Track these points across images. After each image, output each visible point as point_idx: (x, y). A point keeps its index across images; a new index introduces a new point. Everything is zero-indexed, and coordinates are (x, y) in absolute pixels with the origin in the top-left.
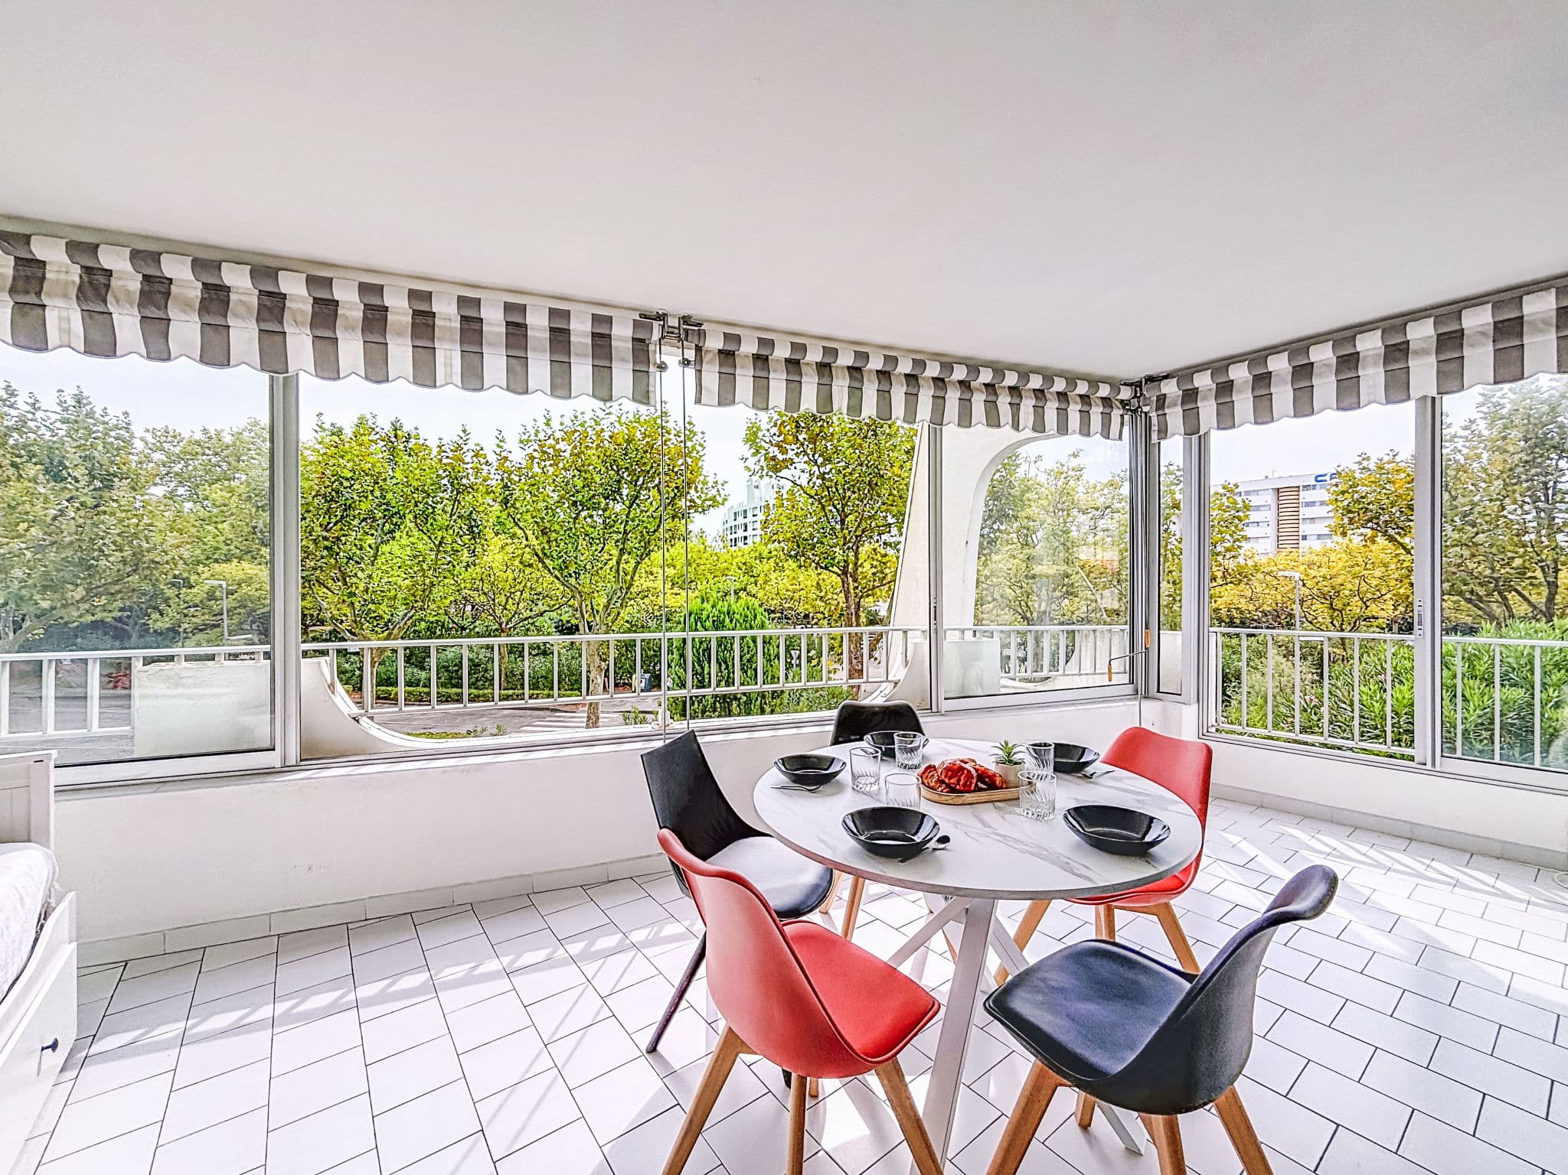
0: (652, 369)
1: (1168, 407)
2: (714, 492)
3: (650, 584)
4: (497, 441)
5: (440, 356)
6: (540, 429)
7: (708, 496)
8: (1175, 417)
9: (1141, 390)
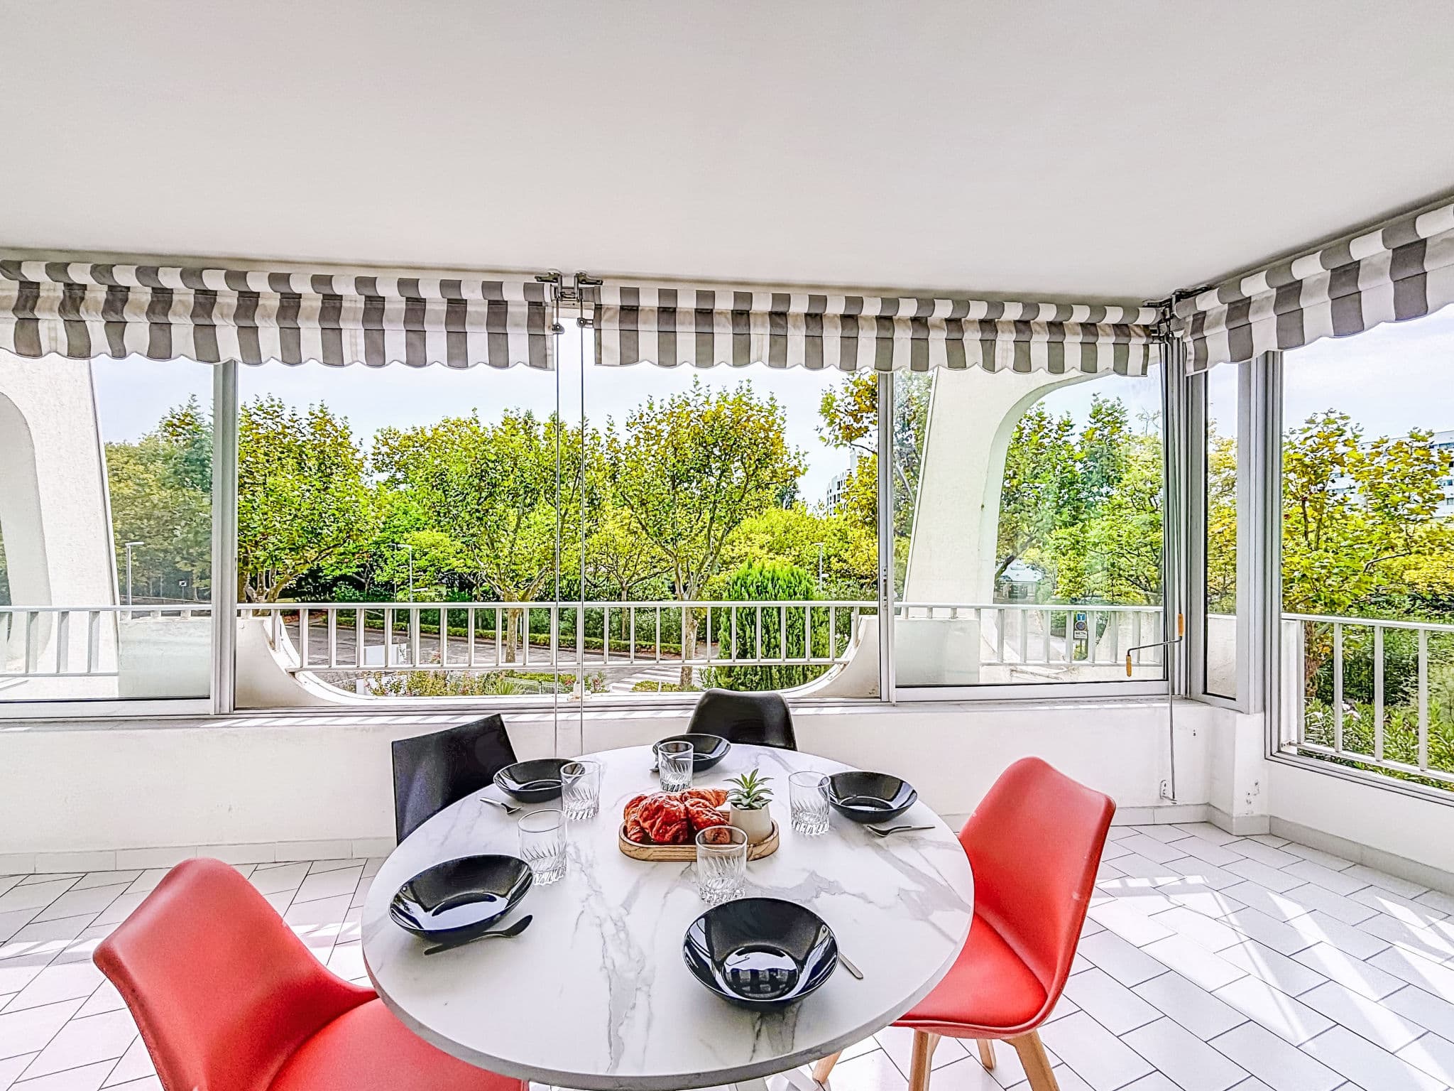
0: (548, 332)
1: (1208, 328)
8: (1218, 339)
9: (1171, 311)
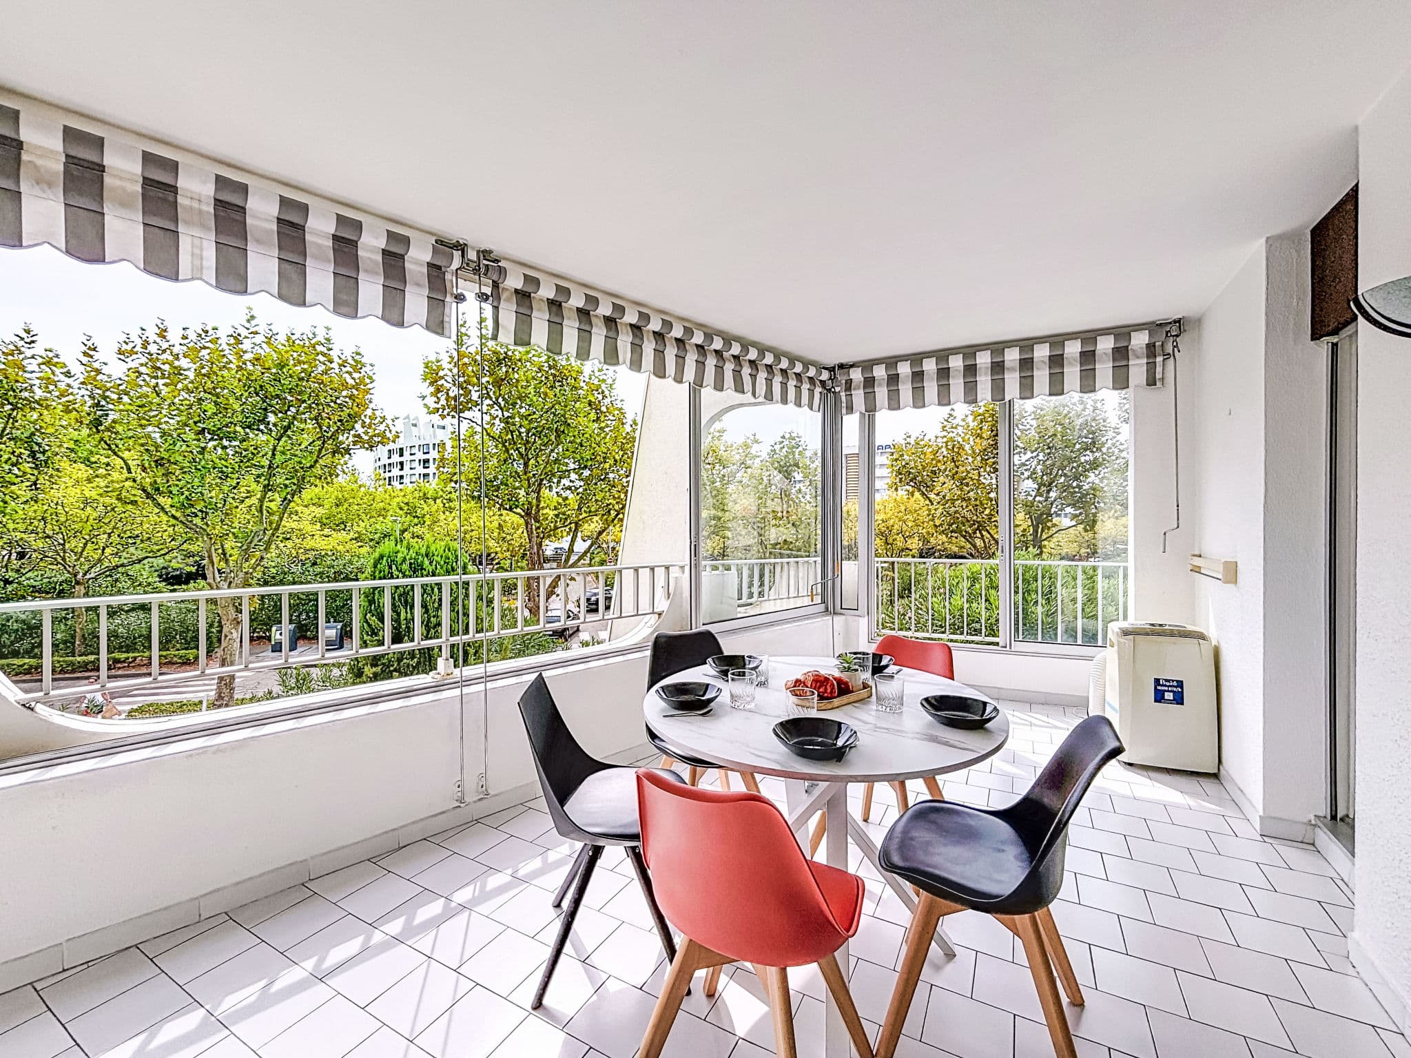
0: (449, 299)
1: (854, 389)
2: (382, 427)
3: (294, 525)
4: (85, 348)
5: (185, 243)
6: (151, 340)
7: (377, 432)
8: (858, 396)
9: (835, 374)
